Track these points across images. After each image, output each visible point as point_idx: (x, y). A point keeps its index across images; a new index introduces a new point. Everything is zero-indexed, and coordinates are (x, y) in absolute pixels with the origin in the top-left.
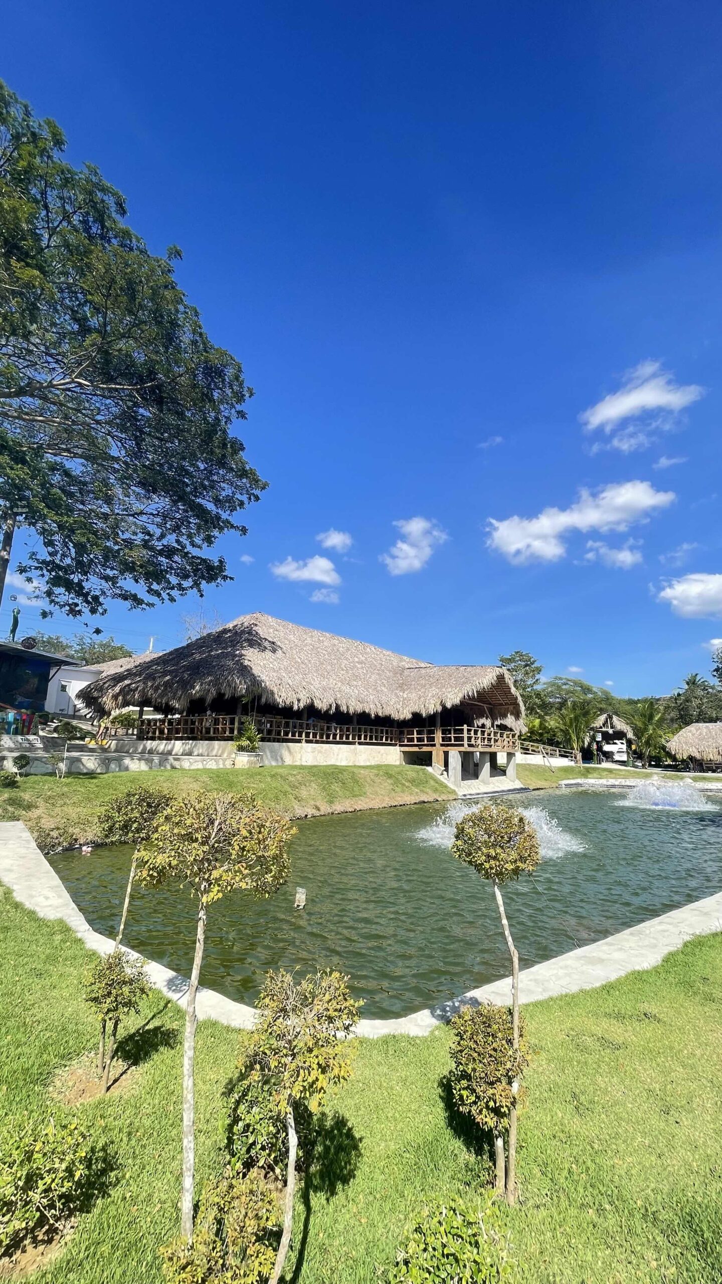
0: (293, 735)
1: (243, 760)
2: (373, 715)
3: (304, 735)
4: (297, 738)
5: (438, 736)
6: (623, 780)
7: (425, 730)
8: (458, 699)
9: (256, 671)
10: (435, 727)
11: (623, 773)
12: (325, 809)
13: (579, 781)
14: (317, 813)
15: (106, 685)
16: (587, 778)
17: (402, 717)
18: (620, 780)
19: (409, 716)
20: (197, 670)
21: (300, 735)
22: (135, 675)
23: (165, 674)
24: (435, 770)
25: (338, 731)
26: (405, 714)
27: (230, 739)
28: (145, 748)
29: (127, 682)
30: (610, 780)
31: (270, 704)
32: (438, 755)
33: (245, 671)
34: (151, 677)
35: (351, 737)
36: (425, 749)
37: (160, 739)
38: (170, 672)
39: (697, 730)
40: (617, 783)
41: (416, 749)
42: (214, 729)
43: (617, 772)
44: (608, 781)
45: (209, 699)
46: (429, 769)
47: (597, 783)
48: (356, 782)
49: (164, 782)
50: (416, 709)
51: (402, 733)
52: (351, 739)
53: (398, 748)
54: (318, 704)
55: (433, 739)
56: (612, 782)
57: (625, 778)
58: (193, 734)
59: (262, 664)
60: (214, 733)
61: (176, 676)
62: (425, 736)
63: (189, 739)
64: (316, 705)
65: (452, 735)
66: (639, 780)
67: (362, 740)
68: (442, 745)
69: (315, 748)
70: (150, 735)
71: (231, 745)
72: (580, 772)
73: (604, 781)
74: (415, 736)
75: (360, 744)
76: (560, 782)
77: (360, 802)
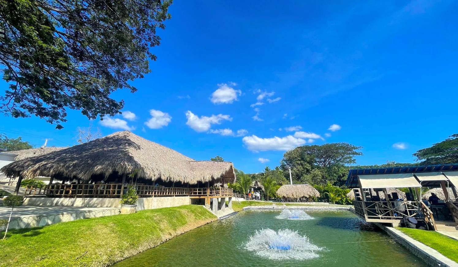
0: (149, 193)
1: (127, 210)
2: (183, 182)
3: (154, 192)
4: (150, 194)
5: (208, 191)
6: (264, 206)
7: (202, 188)
8: (220, 175)
9: (136, 159)
10: (207, 187)
11: (263, 203)
12: (174, 234)
13: (248, 207)
14: (170, 237)
15: (27, 164)
16: (251, 206)
17: (193, 183)
18: (262, 206)
19: (196, 183)
20: (97, 158)
21: (152, 194)
22: (50, 158)
23: (73, 159)
24: (207, 206)
25: (167, 190)
26: (194, 182)
27: (118, 197)
28: (52, 203)
29: (44, 163)
30: (259, 206)
31: (142, 178)
32: (208, 200)
33: (130, 159)
34: (63, 160)
35: (172, 193)
36: (202, 197)
37: (66, 197)
38: (77, 159)
39: (285, 187)
40: (262, 207)
41: (197, 197)
42: (107, 191)
43: (261, 203)
44: (258, 207)
45: (107, 174)
46: (204, 206)
47: (255, 207)
48: (182, 216)
49: (87, 230)
50: (199, 179)
51: (191, 190)
52: (172, 194)
53: (189, 197)
54: (163, 178)
55: (206, 193)
56: (260, 207)
57: (264, 205)
58: (91, 194)
59: (138, 156)
60: (106, 193)
61: (82, 161)
62: (202, 191)
63: (87, 197)
64: (162, 177)
65: (215, 191)
66: (269, 206)
67: (177, 194)
68: (210, 195)
69: (158, 199)
70: (58, 194)
71: (118, 201)
72: (248, 203)
73: (257, 207)
74: (197, 191)
75: (176, 196)
76: (243, 208)
77: (186, 228)
